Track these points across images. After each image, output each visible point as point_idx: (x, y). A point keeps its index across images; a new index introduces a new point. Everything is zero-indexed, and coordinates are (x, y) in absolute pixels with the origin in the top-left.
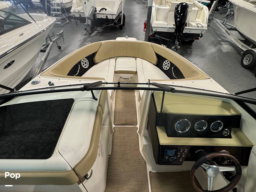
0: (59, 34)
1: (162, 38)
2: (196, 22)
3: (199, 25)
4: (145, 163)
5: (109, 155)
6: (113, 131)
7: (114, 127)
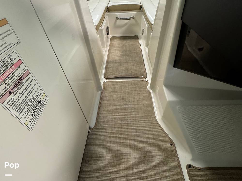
4: (171, 145)
5: (90, 128)
6: (103, 87)
7: (104, 82)
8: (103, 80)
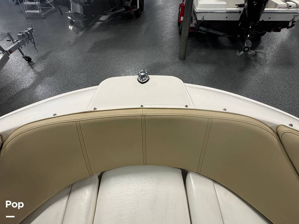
0: (21, 34)
1: (209, 31)
3: (290, 3)
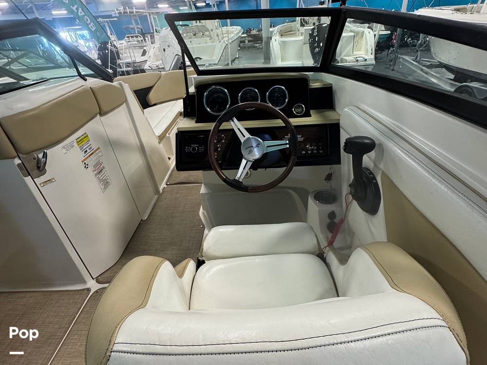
2: (354, 55)
3: (358, 59)
4: (202, 227)
5: (142, 220)
6: (161, 192)
7: (165, 187)
8: (163, 185)
